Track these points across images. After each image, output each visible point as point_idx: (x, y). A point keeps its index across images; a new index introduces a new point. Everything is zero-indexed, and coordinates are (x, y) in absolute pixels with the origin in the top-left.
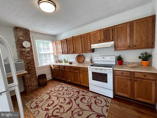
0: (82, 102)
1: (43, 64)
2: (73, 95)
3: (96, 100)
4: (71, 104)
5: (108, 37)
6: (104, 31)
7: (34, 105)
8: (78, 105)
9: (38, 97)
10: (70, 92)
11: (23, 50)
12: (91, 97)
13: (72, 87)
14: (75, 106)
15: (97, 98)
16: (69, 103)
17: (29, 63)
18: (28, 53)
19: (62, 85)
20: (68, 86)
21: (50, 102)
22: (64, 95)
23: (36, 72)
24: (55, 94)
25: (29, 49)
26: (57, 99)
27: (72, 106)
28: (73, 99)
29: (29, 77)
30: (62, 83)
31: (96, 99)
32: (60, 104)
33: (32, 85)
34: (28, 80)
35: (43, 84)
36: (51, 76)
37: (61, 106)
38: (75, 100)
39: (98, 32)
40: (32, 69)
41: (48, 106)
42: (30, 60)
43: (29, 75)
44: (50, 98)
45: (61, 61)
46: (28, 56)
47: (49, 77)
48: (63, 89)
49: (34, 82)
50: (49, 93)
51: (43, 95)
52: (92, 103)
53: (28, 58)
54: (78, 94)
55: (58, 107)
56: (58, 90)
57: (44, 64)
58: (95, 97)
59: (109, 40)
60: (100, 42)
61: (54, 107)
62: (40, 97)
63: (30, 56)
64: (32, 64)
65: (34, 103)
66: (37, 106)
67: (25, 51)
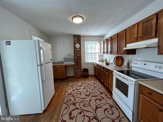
0: (95, 101)
1: (88, 61)
2: (95, 93)
3: (108, 109)
4: (87, 97)
5: (148, 31)
6: (143, 23)
7: (72, 85)
8: (90, 101)
9: (76, 82)
10: (95, 90)
11: (76, 49)
12: (108, 103)
13: (101, 87)
14: (88, 99)
15: (112, 108)
16: (87, 95)
17: (78, 59)
18: (78, 52)
19: (96, 82)
20: (100, 84)
21: (79, 88)
22: (89, 89)
23: (81, 65)
24: (85, 85)
25: (79, 49)
26: (83, 89)
27: (86, 98)
28: (91, 95)
29: (77, 68)
30: (97, 81)
31: (110, 108)
32: (81, 92)
33: (78, 74)
34: (76, 70)
35: (85, 76)
36: (94, 72)
37: (81, 94)
38: (92, 96)
39: (135, 27)
40: (79, 63)
41: (76, 89)
42: (79, 56)
43: (77, 67)
44: (80, 86)
45: (103, 61)
46: (78, 54)
47: (91, 72)
48: (94, 85)
49: (79, 72)
50: (83, 83)
51: (79, 82)
52: (102, 107)
53: (78, 55)
54: (100, 94)
55: (79, 93)
56: (90, 84)
57: (90, 61)
58: (112, 107)
59: (149, 37)
60: (136, 40)
61: (77, 91)
62: (77, 83)
63: (79, 54)
64: (80, 60)
65: (73, 84)
66: (72, 86)
67: (77, 50)
